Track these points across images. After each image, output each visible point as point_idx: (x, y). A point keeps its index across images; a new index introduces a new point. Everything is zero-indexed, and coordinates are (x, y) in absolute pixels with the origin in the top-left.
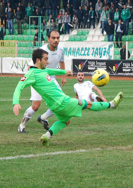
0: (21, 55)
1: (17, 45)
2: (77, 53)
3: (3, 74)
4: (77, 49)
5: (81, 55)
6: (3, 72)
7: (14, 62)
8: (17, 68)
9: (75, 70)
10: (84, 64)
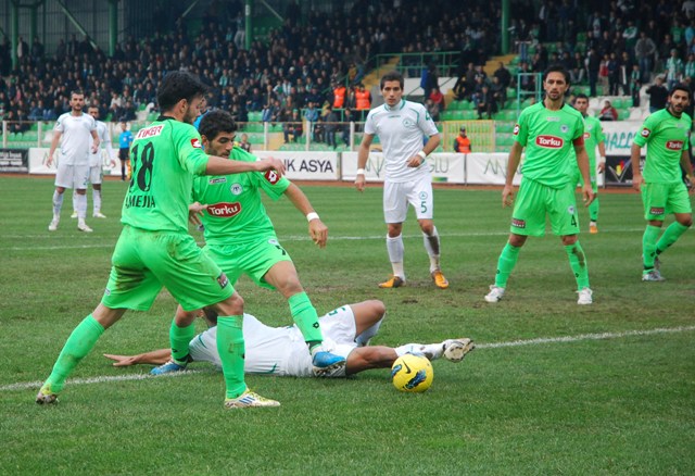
0: (502, 148)
1: (494, 130)
2: (612, 143)
3: (468, 185)
4: (611, 136)
5: (619, 146)
6: (469, 181)
7: (490, 162)
8: (496, 173)
9: (609, 176)
10: (627, 165)
